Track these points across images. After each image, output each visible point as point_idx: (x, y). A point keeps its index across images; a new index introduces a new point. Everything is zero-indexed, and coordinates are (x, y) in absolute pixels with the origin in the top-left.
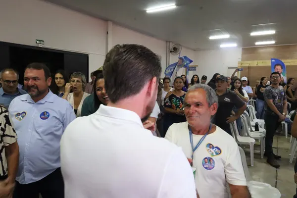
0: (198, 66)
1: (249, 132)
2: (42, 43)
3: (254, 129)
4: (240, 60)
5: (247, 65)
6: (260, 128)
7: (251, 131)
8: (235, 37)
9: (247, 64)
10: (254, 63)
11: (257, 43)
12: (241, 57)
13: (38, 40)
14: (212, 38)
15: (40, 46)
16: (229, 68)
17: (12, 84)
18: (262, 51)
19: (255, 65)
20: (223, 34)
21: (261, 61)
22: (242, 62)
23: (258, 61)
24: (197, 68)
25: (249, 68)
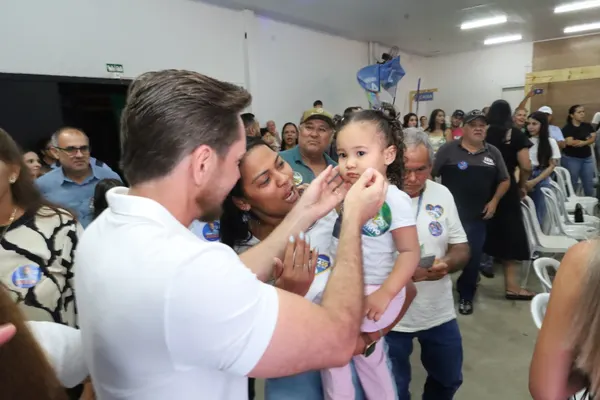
0: (436, 90)
1: (564, 226)
2: (119, 69)
3: (572, 218)
4: (530, 70)
5: (545, 80)
6: (585, 216)
7: (568, 222)
8: (518, 19)
9: (546, 77)
10: (562, 75)
11: (568, 30)
12: (531, 64)
13: (110, 65)
14: (466, 26)
15: (115, 76)
16: (504, 89)
17: (80, 154)
18: (578, 46)
19: (565, 79)
20: (492, 15)
21: (580, 69)
22: (535, 74)
23: (573, 70)
24: (435, 93)
25: (550, 86)
